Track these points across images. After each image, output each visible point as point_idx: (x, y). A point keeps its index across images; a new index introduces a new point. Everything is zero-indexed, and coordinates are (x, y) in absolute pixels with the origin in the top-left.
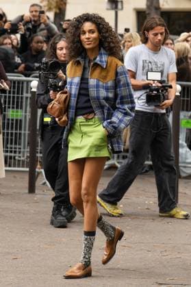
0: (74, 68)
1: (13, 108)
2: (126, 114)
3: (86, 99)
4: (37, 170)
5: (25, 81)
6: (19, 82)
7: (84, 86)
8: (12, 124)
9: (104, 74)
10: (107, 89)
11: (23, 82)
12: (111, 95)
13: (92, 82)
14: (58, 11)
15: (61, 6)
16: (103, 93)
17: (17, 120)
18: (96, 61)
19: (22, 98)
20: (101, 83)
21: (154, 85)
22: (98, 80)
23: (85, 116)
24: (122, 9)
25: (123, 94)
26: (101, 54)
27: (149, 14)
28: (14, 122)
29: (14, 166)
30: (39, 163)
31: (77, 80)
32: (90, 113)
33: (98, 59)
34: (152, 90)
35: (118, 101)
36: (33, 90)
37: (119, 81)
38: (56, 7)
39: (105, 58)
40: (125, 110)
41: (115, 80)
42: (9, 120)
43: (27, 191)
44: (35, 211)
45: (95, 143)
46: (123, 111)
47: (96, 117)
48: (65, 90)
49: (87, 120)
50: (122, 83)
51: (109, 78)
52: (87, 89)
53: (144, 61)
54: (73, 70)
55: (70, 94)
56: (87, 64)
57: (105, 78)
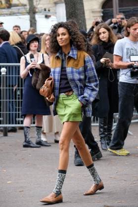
0: (54, 61)
2: (93, 90)
3: (66, 81)
7: (63, 73)
9: (76, 63)
10: (79, 73)
12: (82, 77)
13: (69, 69)
16: (77, 76)
18: (69, 55)
20: (74, 70)
21: (135, 64)
22: (72, 68)
23: (67, 93)
25: (90, 76)
26: (73, 50)
31: (58, 69)
32: (70, 91)
33: (71, 53)
34: (134, 68)
35: (87, 81)
37: (87, 67)
39: (75, 52)
40: (92, 87)
41: (84, 66)
45: (73, 112)
46: (91, 88)
47: (74, 93)
48: (50, 77)
49: (68, 96)
50: (88, 68)
51: (79, 65)
52: (66, 75)
53: (128, 49)
54: (54, 63)
55: (54, 80)
56: (64, 58)
57: (77, 65)
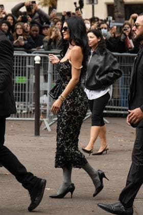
1: (19, 76)
4: (41, 119)
5: (27, 56)
6: (23, 57)
8: (19, 87)
11: (26, 57)
14: (51, 6)
15: (54, 3)
17: (22, 84)
19: (25, 68)
24: (97, 3)
27: (116, 6)
28: (20, 85)
29: (21, 117)
30: (41, 114)
36: (36, 63)
38: (50, 3)
42: (16, 84)
43: (34, 134)
44: (40, 148)
